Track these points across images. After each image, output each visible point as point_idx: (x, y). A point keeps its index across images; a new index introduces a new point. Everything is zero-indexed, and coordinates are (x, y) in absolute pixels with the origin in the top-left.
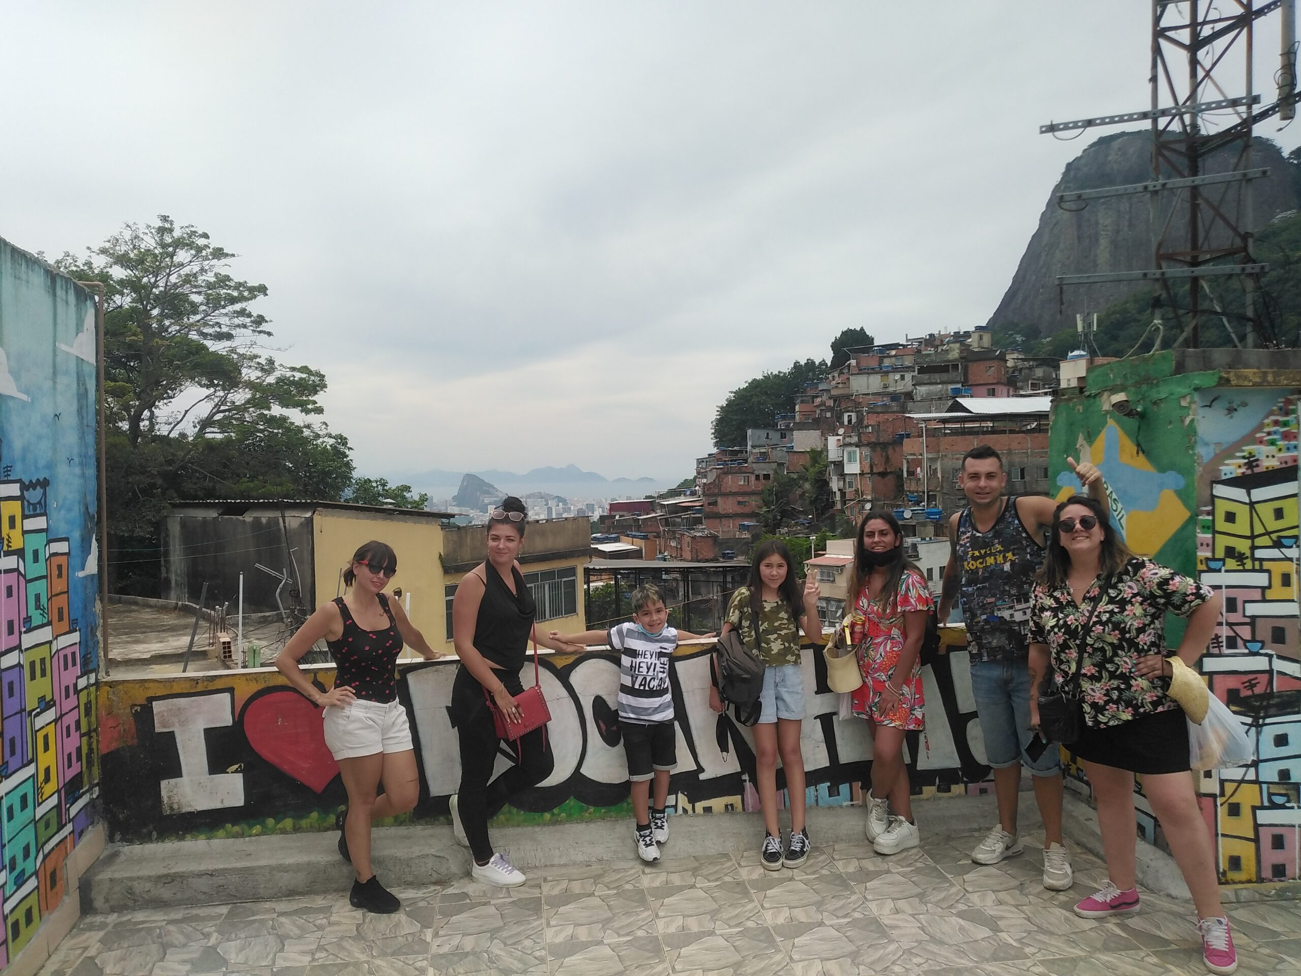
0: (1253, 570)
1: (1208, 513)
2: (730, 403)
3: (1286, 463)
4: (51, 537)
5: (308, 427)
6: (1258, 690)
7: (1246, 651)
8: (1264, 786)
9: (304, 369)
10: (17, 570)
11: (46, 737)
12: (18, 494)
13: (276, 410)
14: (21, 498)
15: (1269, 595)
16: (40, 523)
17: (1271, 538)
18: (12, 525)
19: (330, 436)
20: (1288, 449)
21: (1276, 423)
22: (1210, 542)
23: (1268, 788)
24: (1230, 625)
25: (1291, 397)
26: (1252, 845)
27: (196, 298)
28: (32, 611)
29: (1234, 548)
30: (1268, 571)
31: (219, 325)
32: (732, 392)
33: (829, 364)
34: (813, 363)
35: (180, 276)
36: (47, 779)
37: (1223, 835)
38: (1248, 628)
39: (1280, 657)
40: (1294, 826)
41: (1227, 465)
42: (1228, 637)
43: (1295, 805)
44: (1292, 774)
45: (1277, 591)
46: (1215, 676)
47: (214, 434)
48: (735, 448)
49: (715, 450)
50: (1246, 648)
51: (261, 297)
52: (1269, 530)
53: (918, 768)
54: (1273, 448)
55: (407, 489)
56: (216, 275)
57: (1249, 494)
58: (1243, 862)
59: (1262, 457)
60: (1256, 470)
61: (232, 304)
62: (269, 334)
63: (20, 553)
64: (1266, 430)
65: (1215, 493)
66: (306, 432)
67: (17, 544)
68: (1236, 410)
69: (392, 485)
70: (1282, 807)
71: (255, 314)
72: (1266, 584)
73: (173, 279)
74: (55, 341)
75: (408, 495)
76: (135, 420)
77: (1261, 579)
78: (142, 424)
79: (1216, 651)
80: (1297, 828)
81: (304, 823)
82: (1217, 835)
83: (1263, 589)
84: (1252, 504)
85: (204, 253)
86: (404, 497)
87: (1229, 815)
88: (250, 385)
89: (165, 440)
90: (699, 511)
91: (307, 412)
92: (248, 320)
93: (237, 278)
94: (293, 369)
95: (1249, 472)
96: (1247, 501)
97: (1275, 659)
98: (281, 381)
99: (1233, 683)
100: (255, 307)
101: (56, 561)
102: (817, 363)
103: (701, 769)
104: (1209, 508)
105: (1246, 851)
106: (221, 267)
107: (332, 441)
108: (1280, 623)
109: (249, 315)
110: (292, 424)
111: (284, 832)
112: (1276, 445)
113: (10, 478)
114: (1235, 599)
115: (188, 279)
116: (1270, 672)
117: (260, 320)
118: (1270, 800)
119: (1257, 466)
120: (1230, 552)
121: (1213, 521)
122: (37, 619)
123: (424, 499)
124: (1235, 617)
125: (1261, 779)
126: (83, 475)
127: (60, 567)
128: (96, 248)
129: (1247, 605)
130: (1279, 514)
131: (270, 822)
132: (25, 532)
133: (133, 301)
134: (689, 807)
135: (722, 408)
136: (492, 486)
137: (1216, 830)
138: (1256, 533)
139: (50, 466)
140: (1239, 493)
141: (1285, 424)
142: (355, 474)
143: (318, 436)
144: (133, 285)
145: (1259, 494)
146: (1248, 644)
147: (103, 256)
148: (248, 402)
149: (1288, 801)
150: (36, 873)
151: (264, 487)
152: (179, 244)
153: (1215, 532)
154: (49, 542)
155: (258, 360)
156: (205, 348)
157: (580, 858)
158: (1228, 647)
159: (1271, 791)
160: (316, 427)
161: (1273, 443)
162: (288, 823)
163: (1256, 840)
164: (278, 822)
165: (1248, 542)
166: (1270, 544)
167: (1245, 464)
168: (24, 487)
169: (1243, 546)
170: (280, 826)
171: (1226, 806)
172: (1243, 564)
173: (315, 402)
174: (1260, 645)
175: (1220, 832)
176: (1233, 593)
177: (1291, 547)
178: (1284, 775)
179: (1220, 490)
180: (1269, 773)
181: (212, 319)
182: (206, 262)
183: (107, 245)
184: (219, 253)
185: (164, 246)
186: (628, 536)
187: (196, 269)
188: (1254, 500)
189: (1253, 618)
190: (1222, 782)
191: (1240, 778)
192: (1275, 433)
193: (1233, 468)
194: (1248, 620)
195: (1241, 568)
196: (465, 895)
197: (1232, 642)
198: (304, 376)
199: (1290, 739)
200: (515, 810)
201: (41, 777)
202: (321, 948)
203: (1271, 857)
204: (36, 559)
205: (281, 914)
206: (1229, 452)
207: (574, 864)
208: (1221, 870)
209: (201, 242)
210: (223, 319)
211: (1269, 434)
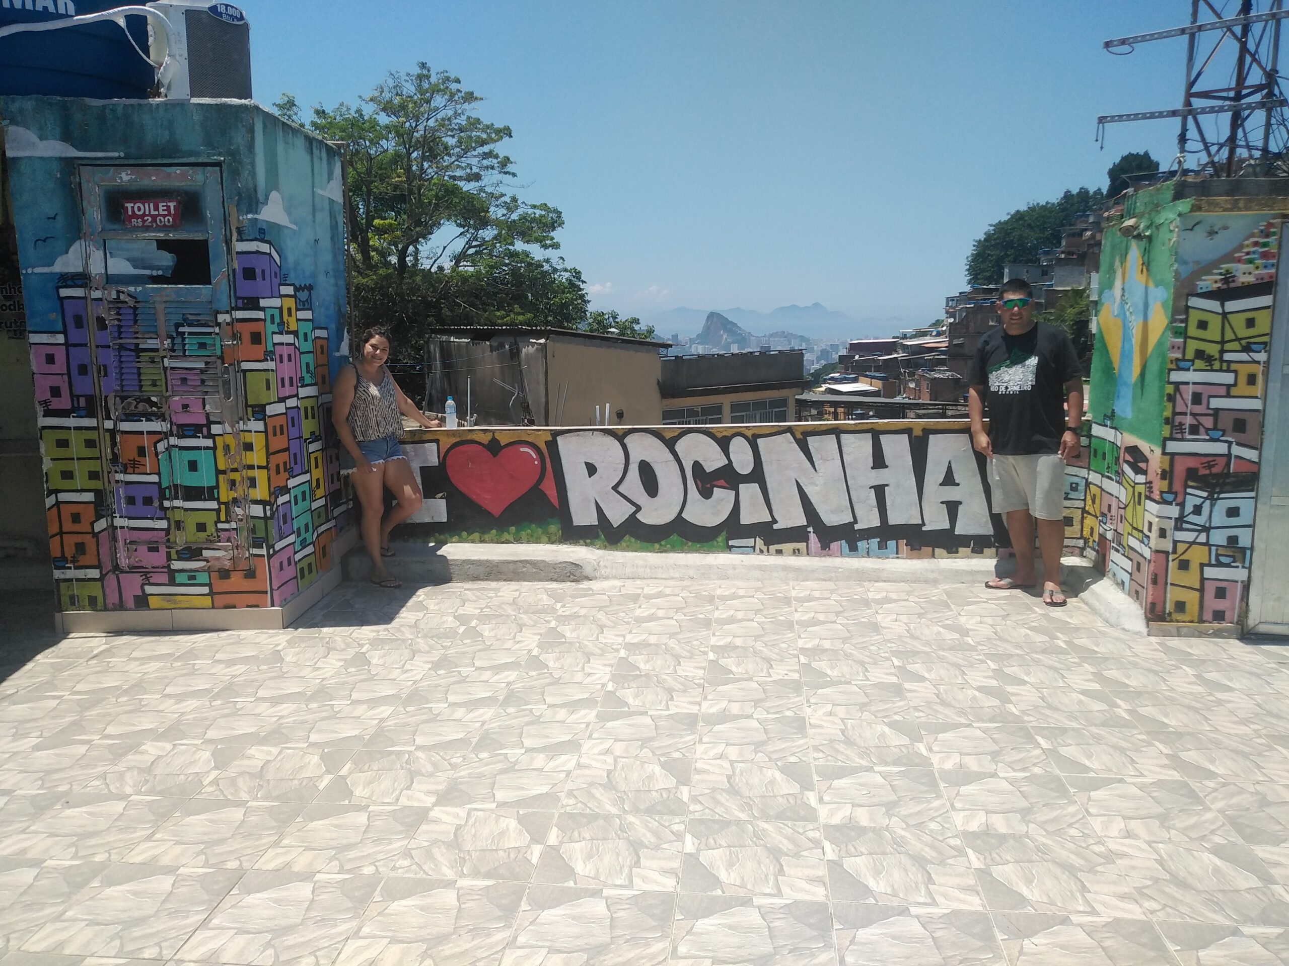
0: (1221, 370)
1: (1182, 321)
2: (988, 237)
3: (1262, 279)
4: (316, 325)
5: (547, 261)
6: (1215, 470)
7: (1208, 437)
8: (1213, 548)
9: (544, 206)
10: (294, 344)
11: (316, 458)
12: (293, 293)
13: (519, 246)
14: (294, 296)
15: (1234, 391)
16: (307, 315)
17: (1241, 344)
18: (290, 314)
19: (566, 270)
20: (1266, 267)
21: (1256, 244)
22: (1182, 346)
23: (1217, 550)
24: (1194, 415)
25: (1272, 221)
26: (1197, 594)
27: (451, 141)
28: (304, 374)
29: (1204, 351)
30: (1235, 372)
31: (470, 166)
32: (991, 225)
33: (1105, 193)
34: (1087, 192)
35: (437, 120)
36: (318, 486)
37: (1172, 584)
38: (1211, 419)
39: (1238, 444)
40: (1237, 582)
41: (1205, 280)
42: (1191, 425)
43: (1240, 565)
44: (1239, 540)
45: (1242, 388)
46: (1177, 457)
47: (467, 268)
48: (991, 286)
49: (968, 289)
50: (1208, 435)
51: (506, 139)
52: (1240, 336)
53: (956, 533)
54: (1251, 265)
55: (636, 321)
56: (469, 118)
57: (1223, 305)
58: (1188, 606)
59: (1239, 274)
60: (1232, 285)
61: (482, 146)
62: (514, 175)
63: (295, 333)
64: (1245, 250)
65: (1189, 304)
66: (546, 267)
67: (293, 327)
68: (1217, 233)
69: (621, 318)
70: (1228, 565)
71: (501, 156)
72: (1232, 382)
73: (431, 123)
74: (313, 187)
75: (636, 327)
76: (402, 255)
77: (1228, 378)
78: (407, 259)
79: (1179, 436)
80: (1239, 583)
81: (486, 537)
82: (1166, 584)
83: (1229, 386)
84: (1225, 315)
85: (456, 98)
86: (633, 329)
87: (1179, 569)
88: (497, 223)
89: (427, 274)
90: (943, 353)
91: (545, 247)
92: (495, 161)
93: (486, 121)
94: (534, 207)
95: (1225, 287)
96: (1220, 311)
97: (1234, 445)
98: (523, 218)
99: (1192, 463)
100: (502, 148)
101: (319, 342)
102: (1091, 192)
103: (775, 521)
104: (1183, 317)
105: (1191, 599)
106: (473, 110)
107: (567, 275)
108: (1240, 416)
109: (496, 157)
110: (532, 259)
111: (473, 542)
112: (1254, 264)
113: (288, 282)
114: (1201, 394)
115: (444, 123)
116: (1229, 456)
117: (507, 161)
118: (1217, 559)
119: (1233, 281)
120: (1200, 354)
121: (1186, 327)
122: (308, 380)
123: (650, 331)
124: (1198, 409)
125: (1211, 543)
126: (336, 285)
127: (322, 347)
128: (367, 97)
129: (1212, 400)
130: (1250, 323)
131: (464, 534)
132: (298, 320)
133: (397, 144)
134: (765, 548)
135: (980, 241)
136: (735, 325)
137: (1166, 580)
138: (1226, 339)
139: (313, 276)
140: (1214, 305)
141: (1265, 245)
142: (591, 308)
143: (555, 270)
144: (398, 131)
145: (1231, 306)
146: (1210, 432)
147: (371, 103)
148: (495, 238)
149: (1234, 562)
150: (313, 543)
151: (509, 316)
152: (435, 90)
153: (1186, 337)
154: (314, 329)
155: (503, 199)
156: (459, 189)
157: (677, 575)
158: (1191, 433)
159: (1219, 552)
160: (555, 261)
161: (1251, 261)
162: (476, 535)
163: (1201, 590)
164: (469, 534)
165: (1219, 347)
166: (1239, 348)
167: (1222, 280)
168: (296, 289)
169: (1212, 350)
170: (470, 537)
171: (1177, 562)
172: (1211, 365)
173: (552, 239)
174: (1221, 433)
175: (1169, 581)
176: (1199, 389)
177: (1260, 352)
178: (1233, 540)
179: (1194, 302)
180: (1219, 538)
181: (464, 161)
182: (458, 106)
183: (376, 94)
184: (470, 97)
185: (422, 92)
186: (867, 376)
187: (450, 113)
188: (1227, 311)
189: (1217, 410)
190: (1175, 543)
191: (1191, 540)
192: (1254, 253)
193: (1209, 282)
194: (1211, 412)
195: (1209, 368)
196: (591, 589)
197: (1194, 430)
198: (543, 213)
199: (1241, 511)
200: (633, 540)
201: (314, 484)
202: (487, 607)
203: (1213, 604)
204: (306, 340)
205: (466, 590)
206: (1207, 269)
207: (672, 578)
208: (1167, 611)
209: (454, 86)
210: (473, 160)
211: (1248, 253)
